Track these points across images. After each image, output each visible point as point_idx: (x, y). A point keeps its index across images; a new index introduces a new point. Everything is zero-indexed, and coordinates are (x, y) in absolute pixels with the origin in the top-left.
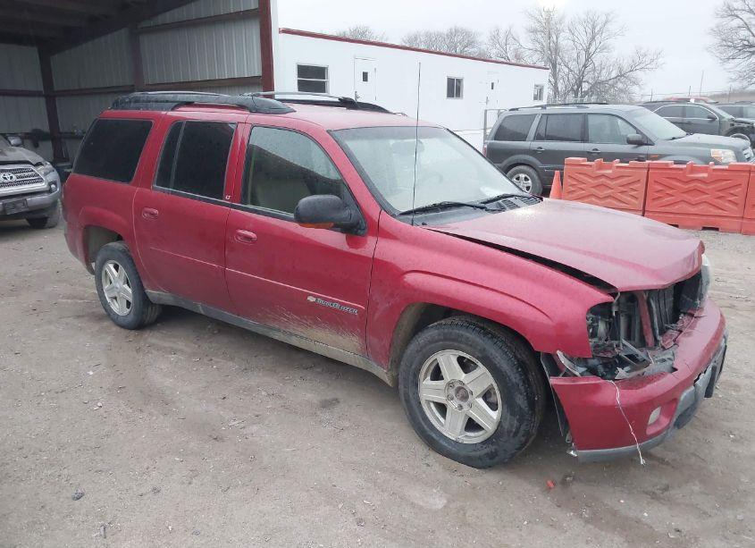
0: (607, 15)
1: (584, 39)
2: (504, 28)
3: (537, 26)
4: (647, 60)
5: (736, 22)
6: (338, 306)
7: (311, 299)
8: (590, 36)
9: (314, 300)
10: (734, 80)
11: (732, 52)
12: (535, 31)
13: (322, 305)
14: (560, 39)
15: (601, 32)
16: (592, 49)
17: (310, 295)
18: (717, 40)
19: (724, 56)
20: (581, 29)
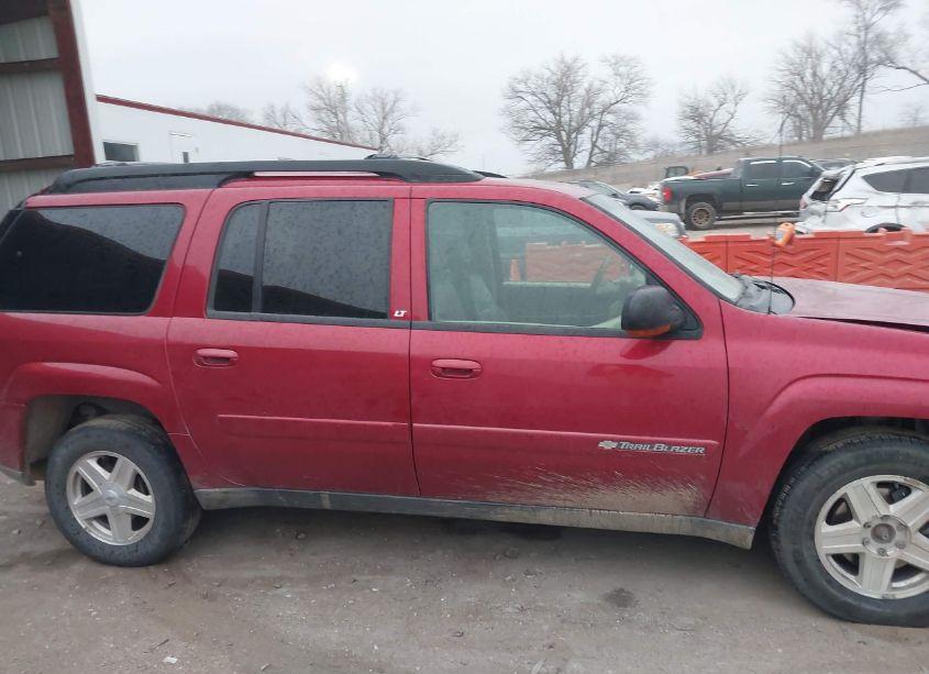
0: (396, 93)
1: (374, 118)
2: (279, 105)
3: (319, 103)
4: (446, 141)
5: (523, 104)
6: (663, 448)
7: (607, 445)
8: (381, 115)
9: (614, 445)
10: (533, 162)
11: (524, 134)
12: (317, 109)
13: (629, 451)
14: (348, 118)
15: (392, 110)
16: (386, 130)
17: (603, 440)
18: (509, 121)
19: (519, 137)
20: (369, 107)
